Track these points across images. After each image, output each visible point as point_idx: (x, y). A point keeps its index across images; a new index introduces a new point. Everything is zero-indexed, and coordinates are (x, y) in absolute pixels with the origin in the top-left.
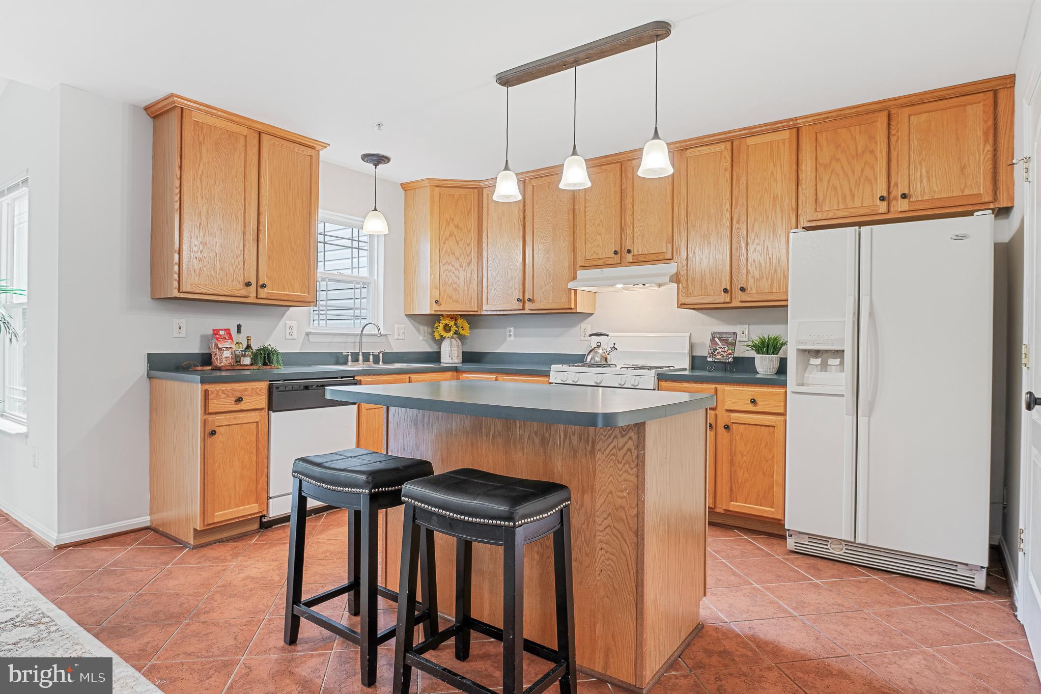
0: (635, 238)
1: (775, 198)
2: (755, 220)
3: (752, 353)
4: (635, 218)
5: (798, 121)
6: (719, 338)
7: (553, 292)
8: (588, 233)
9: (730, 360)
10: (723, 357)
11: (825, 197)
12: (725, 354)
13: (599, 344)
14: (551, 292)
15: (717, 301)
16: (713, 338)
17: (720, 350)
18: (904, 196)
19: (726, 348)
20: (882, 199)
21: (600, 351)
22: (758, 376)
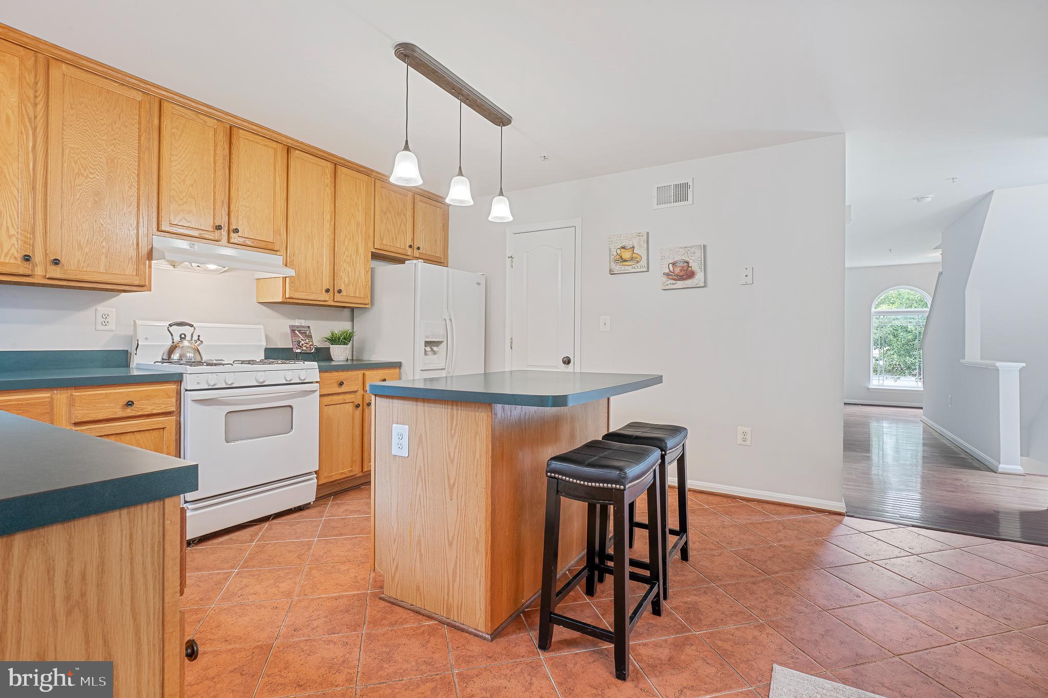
0: (240, 218)
1: (358, 224)
2: (346, 236)
3: (327, 345)
4: (240, 195)
5: (373, 173)
6: (299, 331)
7: (106, 257)
8: (173, 189)
9: (312, 351)
10: (307, 348)
11: (384, 234)
12: (308, 346)
13: (183, 336)
14: (103, 257)
15: (320, 299)
16: (293, 331)
17: (303, 342)
18: (418, 248)
19: (307, 341)
20: (410, 246)
21: (186, 343)
22: (333, 363)
